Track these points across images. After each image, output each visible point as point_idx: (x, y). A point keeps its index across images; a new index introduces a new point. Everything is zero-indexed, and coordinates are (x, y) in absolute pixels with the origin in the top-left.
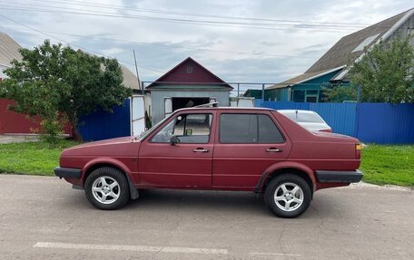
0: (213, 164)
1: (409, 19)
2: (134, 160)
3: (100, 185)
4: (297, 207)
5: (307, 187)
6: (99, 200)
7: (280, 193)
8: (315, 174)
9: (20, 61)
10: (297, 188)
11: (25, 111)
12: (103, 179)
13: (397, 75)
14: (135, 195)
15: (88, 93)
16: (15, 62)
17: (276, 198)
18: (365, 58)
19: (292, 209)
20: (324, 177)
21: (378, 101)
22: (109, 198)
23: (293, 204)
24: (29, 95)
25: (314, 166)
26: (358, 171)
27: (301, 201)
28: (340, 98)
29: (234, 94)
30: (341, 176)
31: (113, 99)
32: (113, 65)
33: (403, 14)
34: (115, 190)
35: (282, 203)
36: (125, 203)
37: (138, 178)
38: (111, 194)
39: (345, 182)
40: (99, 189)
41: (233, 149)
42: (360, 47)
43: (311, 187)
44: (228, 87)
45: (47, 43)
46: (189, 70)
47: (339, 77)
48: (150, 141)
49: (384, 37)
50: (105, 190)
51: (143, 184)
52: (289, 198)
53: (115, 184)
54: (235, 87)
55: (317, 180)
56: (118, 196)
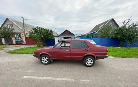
0: (70, 54)
1: (110, 21)
2: (51, 53)
3: (43, 59)
4: (91, 64)
5: (94, 59)
6: (43, 62)
7: (87, 61)
8: (96, 56)
9: (33, 31)
10: (91, 60)
11: (34, 41)
12: (44, 57)
13: (108, 32)
14: (52, 61)
15: (46, 37)
16: (31, 31)
17: (86, 62)
18: (101, 29)
19: (90, 65)
20: (98, 57)
21: (104, 38)
22: (46, 62)
23: (90, 63)
24: (34, 37)
25: (96, 54)
26: (107, 55)
27: (92, 63)
28: (96, 37)
29: (75, 37)
30: (103, 57)
31: (51, 38)
32: (51, 31)
33: (109, 20)
34: (47, 60)
35: (88, 63)
36: (50, 63)
37: (52, 57)
38: (46, 61)
39: (103, 58)
40: (43, 60)
41: (75, 50)
42: (100, 27)
43: (95, 59)
44: (74, 35)
45: (38, 27)
46: (67, 32)
47: (96, 33)
48: (55, 48)
49: (105, 25)
50: (45, 60)
51: (54, 59)
52: (89, 62)
53: (47, 58)
54: (76, 35)
55: (96, 58)
56: (48, 61)
